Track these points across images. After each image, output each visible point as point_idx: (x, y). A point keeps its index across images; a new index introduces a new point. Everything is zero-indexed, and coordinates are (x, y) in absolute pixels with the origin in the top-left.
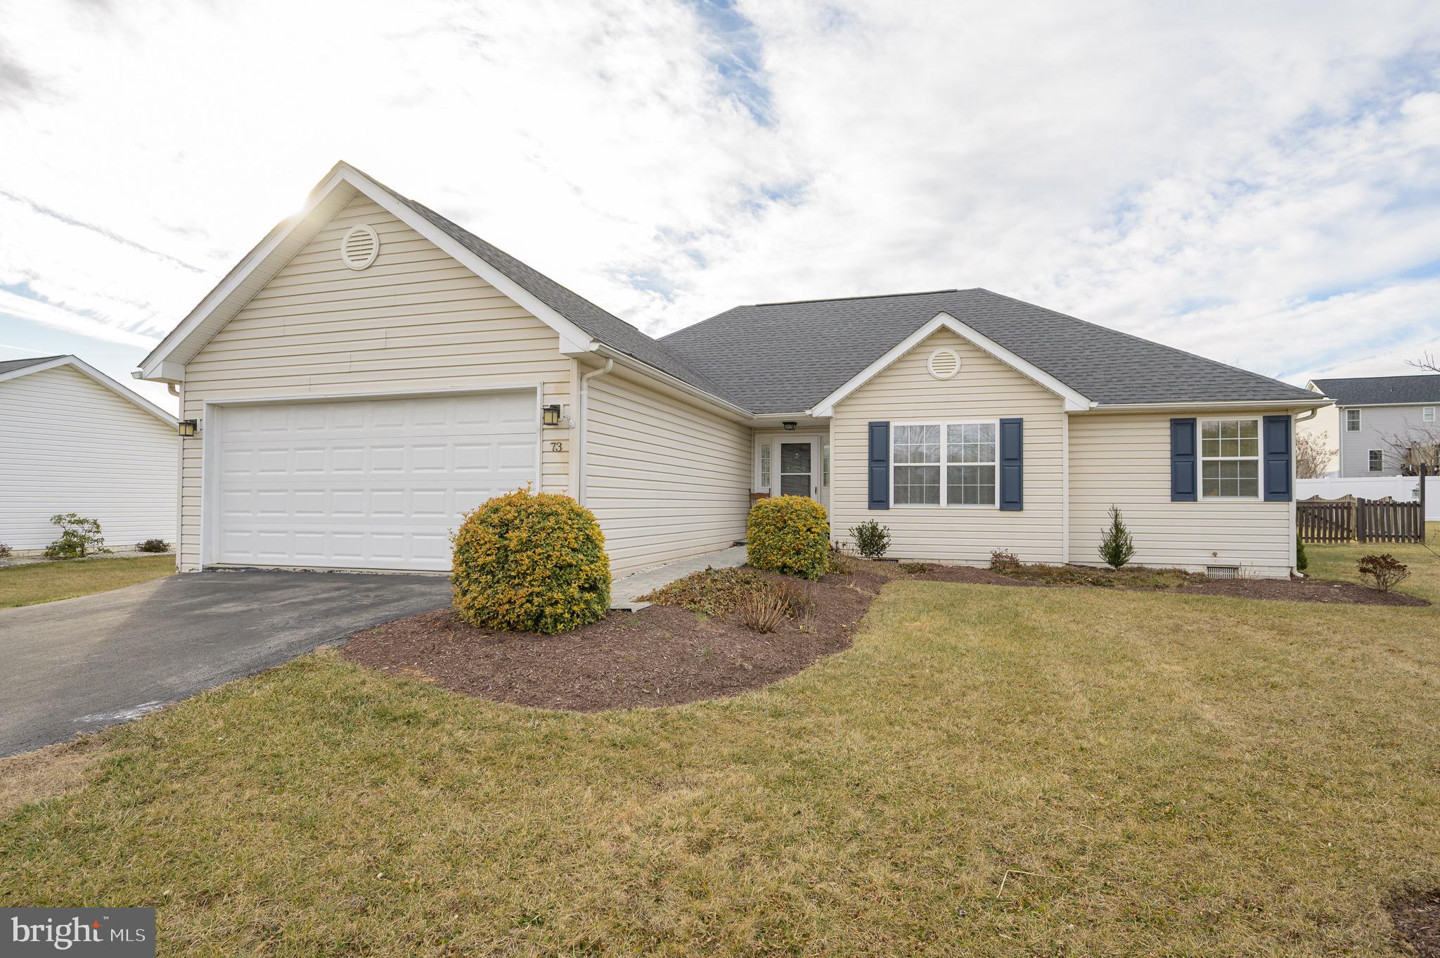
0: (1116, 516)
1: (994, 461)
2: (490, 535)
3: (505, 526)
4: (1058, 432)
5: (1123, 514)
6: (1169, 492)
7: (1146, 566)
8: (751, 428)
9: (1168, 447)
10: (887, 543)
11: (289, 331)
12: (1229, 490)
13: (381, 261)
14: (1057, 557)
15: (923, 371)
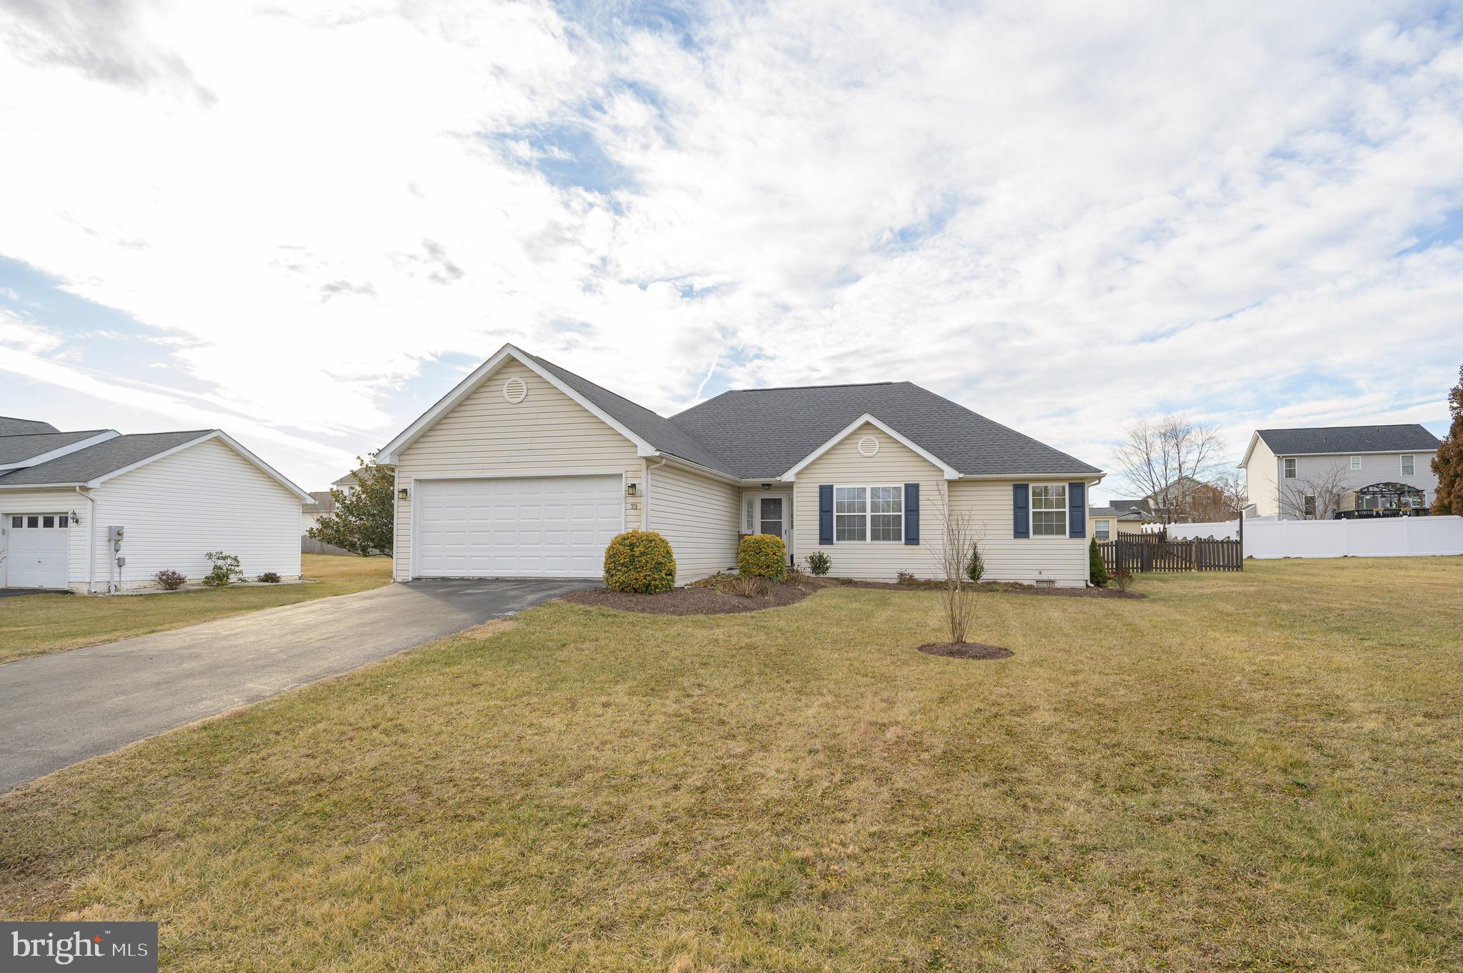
0: (974, 548)
1: (901, 512)
2: (627, 550)
3: (632, 546)
4: (941, 493)
5: (979, 547)
6: (1012, 532)
7: (990, 581)
8: (739, 488)
9: (1012, 502)
10: (830, 567)
11: (468, 437)
12: (1049, 531)
13: (529, 398)
14: (940, 575)
15: (855, 451)
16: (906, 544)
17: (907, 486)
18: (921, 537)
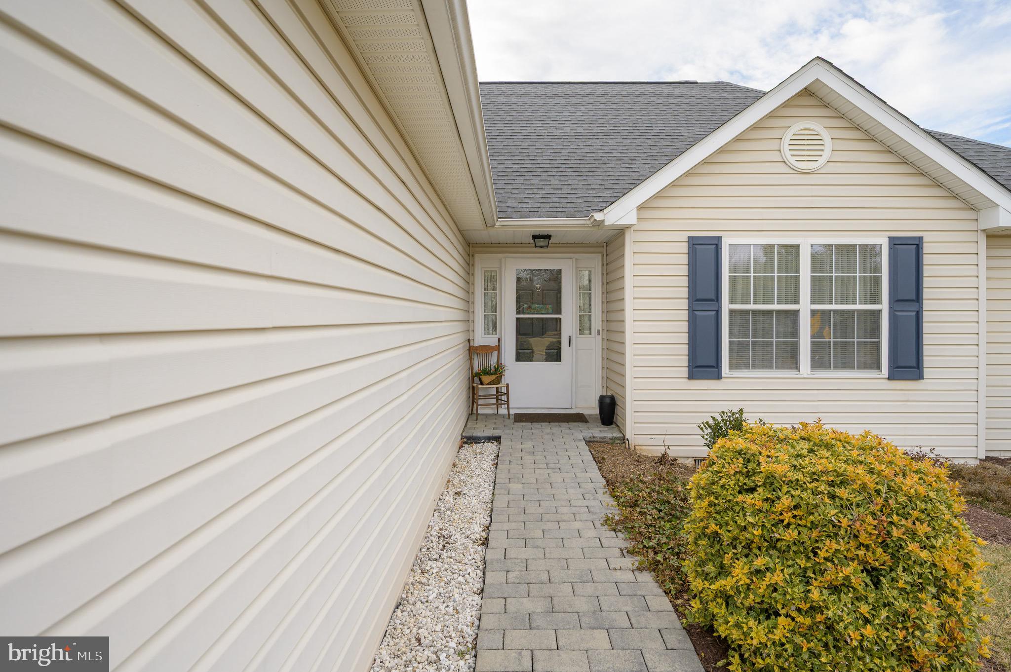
1: (880, 303)
4: (970, 259)
8: (470, 244)
14: (969, 450)
15: (776, 156)
16: (890, 378)
17: (895, 243)
18: (927, 361)
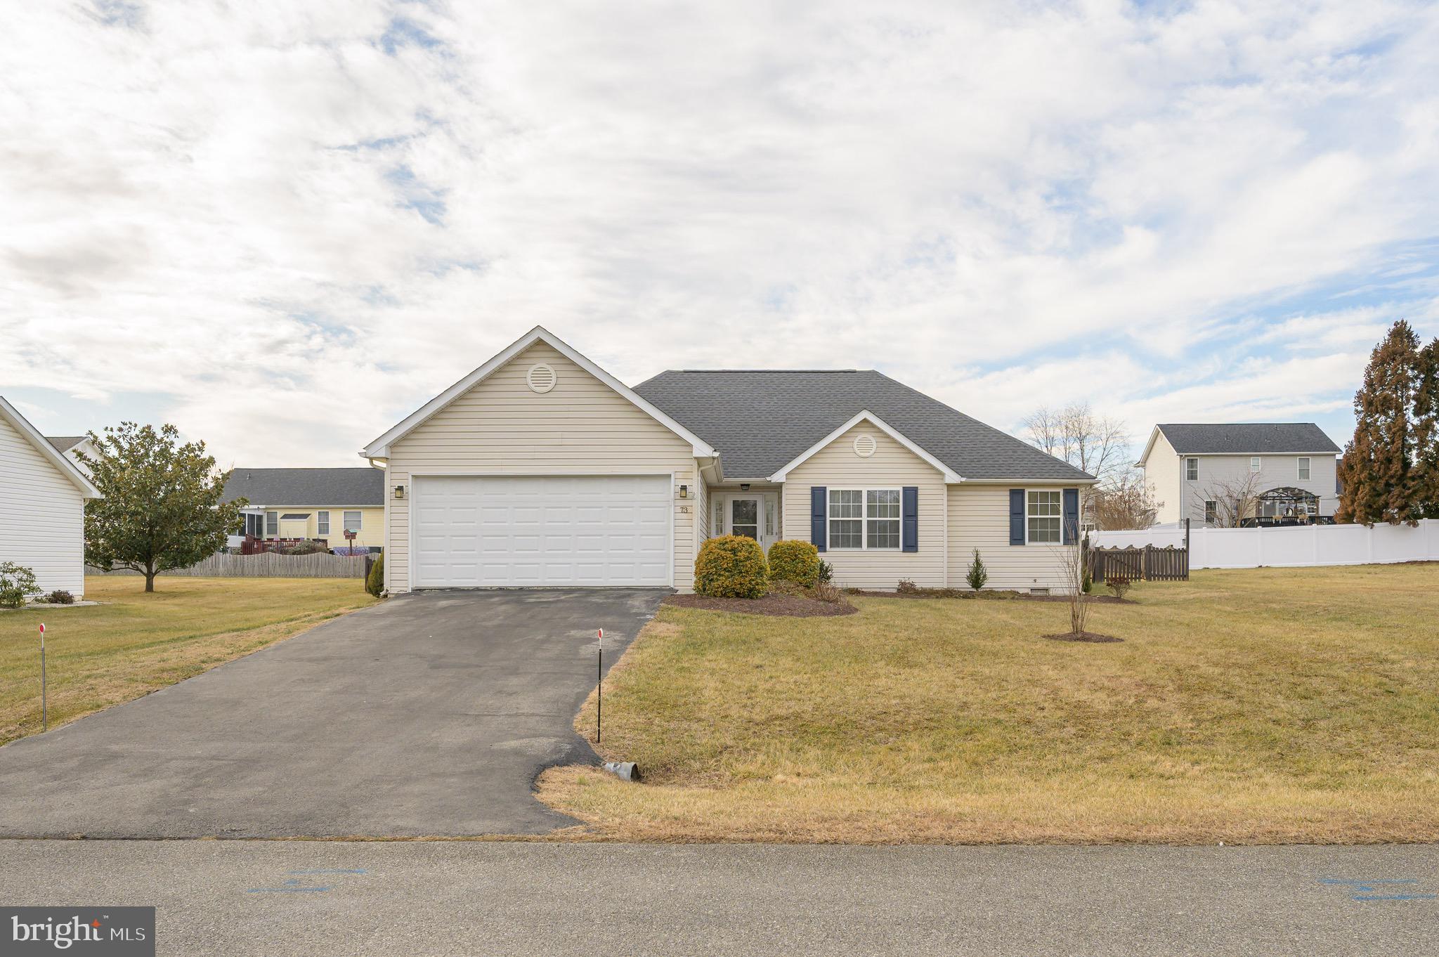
0: (977, 555)
1: (899, 517)
4: (939, 497)
5: (981, 554)
6: (1008, 539)
7: (994, 589)
8: (712, 487)
9: (1008, 508)
10: (831, 575)
12: (1043, 538)
13: (559, 388)
14: (940, 584)
15: (851, 450)
16: (904, 551)
17: (905, 490)
18: (920, 544)
